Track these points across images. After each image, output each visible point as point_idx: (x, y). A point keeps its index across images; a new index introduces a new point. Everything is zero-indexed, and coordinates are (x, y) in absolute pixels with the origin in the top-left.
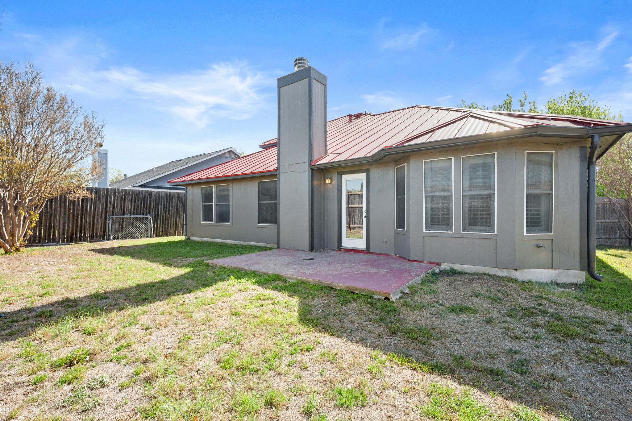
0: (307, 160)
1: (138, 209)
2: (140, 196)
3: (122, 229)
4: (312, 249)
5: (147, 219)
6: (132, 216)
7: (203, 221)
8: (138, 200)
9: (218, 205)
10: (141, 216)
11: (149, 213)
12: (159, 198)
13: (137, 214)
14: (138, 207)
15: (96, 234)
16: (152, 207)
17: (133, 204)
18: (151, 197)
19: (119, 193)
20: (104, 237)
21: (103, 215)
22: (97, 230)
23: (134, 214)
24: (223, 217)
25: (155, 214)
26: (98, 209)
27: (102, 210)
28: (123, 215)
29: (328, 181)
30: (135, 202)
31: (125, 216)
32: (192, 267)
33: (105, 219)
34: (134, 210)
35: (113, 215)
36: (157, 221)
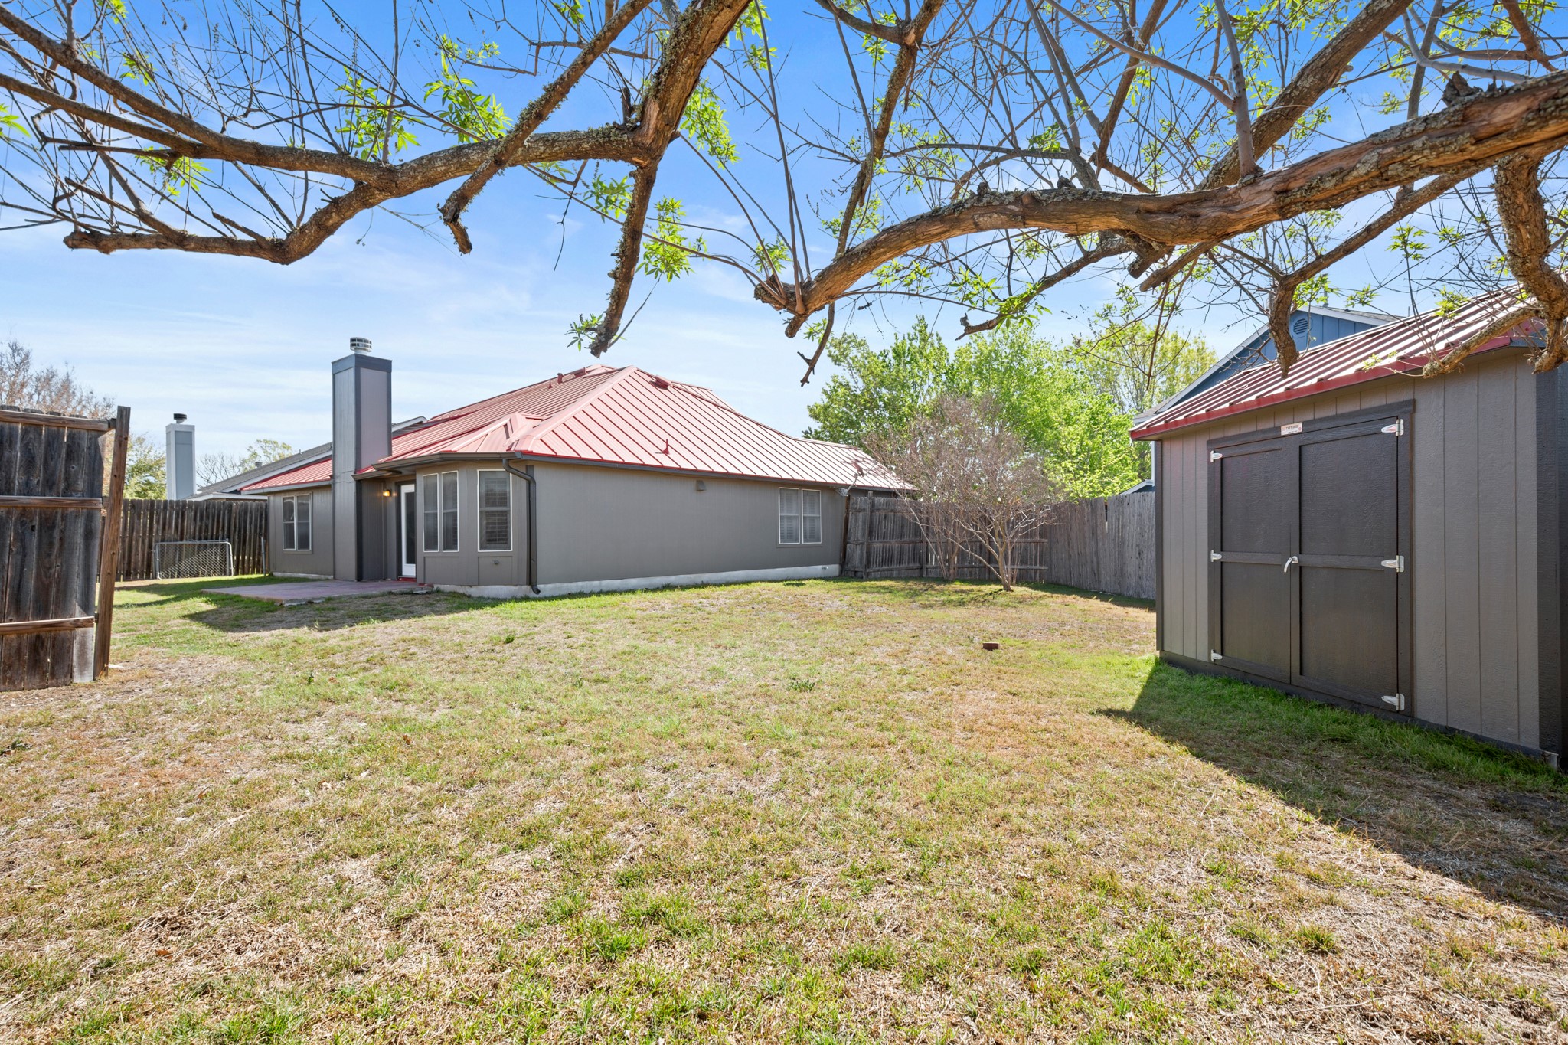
0: (352, 468)
1: (206, 531)
2: (211, 511)
3: (180, 560)
4: (360, 578)
5: (223, 546)
6: (197, 542)
7: (286, 547)
8: (208, 517)
9: (299, 524)
10: (214, 542)
11: (229, 537)
12: (246, 513)
13: (206, 539)
14: (207, 527)
15: (135, 569)
16: (232, 528)
17: (198, 523)
18: (230, 512)
19: (172, 507)
20: (149, 573)
21: (147, 541)
22: (136, 563)
23: (200, 539)
24: (304, 543)
25: (239, 538)
26: (138, 532)
27: (144, 534)
28: (182, 540)
29: (386, 494)
30: (201, 520)
31: (184, 542)
32: (215, 602)
33: (150, 547)
34: (200, 532)
35: (163, 540)
36: (244, 550)
